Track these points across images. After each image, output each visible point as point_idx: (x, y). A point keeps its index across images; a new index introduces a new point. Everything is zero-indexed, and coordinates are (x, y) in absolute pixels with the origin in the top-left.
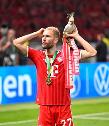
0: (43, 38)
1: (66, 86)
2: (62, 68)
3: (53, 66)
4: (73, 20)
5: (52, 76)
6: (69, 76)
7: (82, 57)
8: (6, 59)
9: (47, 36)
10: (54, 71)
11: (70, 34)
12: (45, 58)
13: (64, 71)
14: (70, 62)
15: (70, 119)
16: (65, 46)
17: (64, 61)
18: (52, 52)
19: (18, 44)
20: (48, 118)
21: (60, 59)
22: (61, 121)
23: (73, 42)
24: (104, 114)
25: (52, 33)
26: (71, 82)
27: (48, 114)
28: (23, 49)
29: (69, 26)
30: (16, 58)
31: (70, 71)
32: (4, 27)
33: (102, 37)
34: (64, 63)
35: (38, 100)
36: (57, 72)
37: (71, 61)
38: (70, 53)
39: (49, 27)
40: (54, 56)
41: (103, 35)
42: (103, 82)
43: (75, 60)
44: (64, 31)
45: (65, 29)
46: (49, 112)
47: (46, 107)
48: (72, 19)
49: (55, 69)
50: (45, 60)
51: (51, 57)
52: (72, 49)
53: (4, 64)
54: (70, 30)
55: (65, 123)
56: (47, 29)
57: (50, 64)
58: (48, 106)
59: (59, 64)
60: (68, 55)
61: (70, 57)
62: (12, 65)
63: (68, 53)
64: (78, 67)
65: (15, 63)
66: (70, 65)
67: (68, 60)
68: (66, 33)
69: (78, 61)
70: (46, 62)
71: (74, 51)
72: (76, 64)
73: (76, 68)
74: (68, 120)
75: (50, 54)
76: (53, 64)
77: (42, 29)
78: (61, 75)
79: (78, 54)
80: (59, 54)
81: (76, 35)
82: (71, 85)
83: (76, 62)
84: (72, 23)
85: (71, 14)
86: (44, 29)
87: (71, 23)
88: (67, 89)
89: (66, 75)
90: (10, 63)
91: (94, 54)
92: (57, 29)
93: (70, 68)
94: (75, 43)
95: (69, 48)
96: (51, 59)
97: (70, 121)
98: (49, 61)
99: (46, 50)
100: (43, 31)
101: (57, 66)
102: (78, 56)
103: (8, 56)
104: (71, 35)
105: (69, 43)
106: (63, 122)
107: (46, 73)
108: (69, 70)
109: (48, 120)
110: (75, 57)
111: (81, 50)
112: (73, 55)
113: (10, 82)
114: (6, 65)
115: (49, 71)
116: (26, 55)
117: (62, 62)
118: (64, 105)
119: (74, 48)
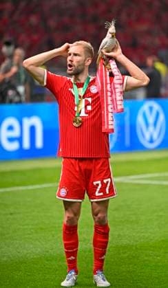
0: (69, 58)
1: (103, 129)
2: (97, 102)
3: (84, 100)
4: (114, 31)
5: (83, 114)
6: (107, 115)
7: (128, 87)
8: (11, 93)
9: (75, 55)
10: (86, 107)
11: (108, 52)
12: (72, 87)
13: (100, 107)
14: (109, 94)
15: (109, 180)
16: (102, 70)
17: (100, 93)
18: (82, 78)
19: (31, 67)
20: (76, 178)
21: (94, 90)
22: (95, 183)
23: (113, 65)
24: (156, 175)
25: (83, 50)
26: (110, 123)
27: (76, 171)
28: (39, 73)
29: (107, 40)
30: (25, 91)
31: (110, 107)
32: (8, 44)
33: (154, 62)
34: (100, 94)
35: (61, 150)
36: (89, 108)
37: (111, 92)
38: (108, 81)
39: (78, 41)
40: (85, 84)
41: (155, 58)
42: (151, 128)
43: (117, 90)
44: (101, 47)
45: (102, 44)
46: (78, 169)
47: (73, 161)
48: (112, 29)
49: (87, 104)
50: (72, 90)
51: (80, 85)
52: (112, 75)
53: (7, 100)
54: (109, 46)
55: (100, 185)
56: (75, 44)
57: (80, 97)
58: (76, 159)
59: (93, 96)
60: (106, 84)
61: (109, 86)
62: (20, 102)
63: (106, 80)
64: (122, 100)
65: (23, 98)
66: (109, 99)
67: (107, 91)
68: (103, 51)
69: (121, 93)
70: (74, 93)
71: (115, 78)
72: (119, 97)
73: (119, 103)
74: (105, 181)
75: (79, 82)
76: (84, 97)
77: (66, 44)
78: (97, 113)
79: (121, 82)
80: (92, 81)
81: (118, 54)
82: (110, 127)
83: (118, 94)
84: (113, 36)
85: (111, 22)
86: (70, 45)
87: (110, 36)
88: (104, 133)
89: (103, 112)
90: (17, 99)
91: (145, 83)
92: (89, 44)
93: (110, 102)
94: (116, 66)
95: (108, 74)
96: (81, 89)
97: (107, 182)
98: (78, 92)
99: (73, 76)
100: (68, 47)
101: (90, 100)
102: (120, 84)
103: (14, 88)
104: (111, 54)
105: (108, 66)
106: (98, 185)
107: (74, 110)
108: (107, 105)
109: (76, 181)
110: (116, 86)
111: (126, 77)
112: (114, 84)
113: (11, 128)
114: (11, 102)
115: (78, 107)
116: (43, 83)
117: (98, 93)
118: (100, 158)
119: (115, 74)
